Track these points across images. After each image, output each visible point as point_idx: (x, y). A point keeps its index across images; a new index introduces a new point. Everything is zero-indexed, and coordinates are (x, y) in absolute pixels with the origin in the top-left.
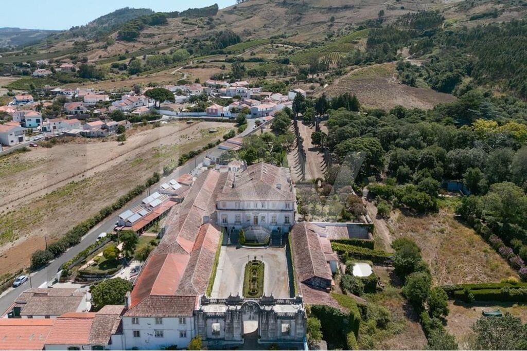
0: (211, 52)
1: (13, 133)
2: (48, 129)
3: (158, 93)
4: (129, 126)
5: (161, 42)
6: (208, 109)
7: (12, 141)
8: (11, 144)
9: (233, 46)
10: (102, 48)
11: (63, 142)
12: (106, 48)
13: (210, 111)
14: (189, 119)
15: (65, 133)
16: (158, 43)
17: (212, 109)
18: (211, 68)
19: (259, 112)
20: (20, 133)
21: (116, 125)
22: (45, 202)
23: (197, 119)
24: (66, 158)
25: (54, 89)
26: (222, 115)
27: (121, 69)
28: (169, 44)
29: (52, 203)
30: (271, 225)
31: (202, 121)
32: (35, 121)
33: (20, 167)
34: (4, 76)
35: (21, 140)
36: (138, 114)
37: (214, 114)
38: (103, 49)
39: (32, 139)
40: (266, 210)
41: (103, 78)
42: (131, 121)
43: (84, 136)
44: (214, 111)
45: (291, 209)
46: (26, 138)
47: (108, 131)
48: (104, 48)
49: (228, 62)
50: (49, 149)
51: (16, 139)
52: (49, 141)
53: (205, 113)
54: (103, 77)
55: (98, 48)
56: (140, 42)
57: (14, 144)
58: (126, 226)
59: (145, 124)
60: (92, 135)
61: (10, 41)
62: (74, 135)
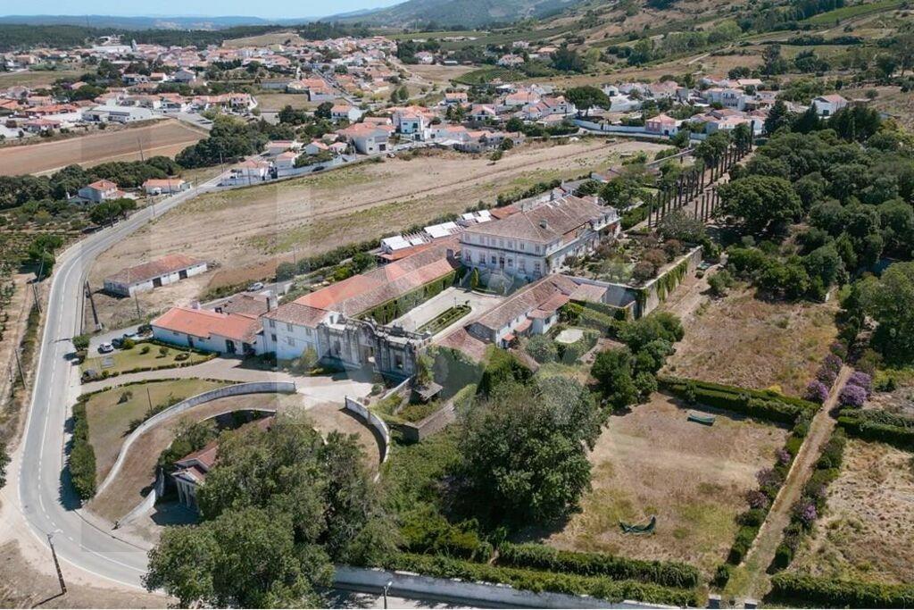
0: (776, 25)
1: (373, 139)
2: (421, 138)
3: (581, 95)
4: (521, 141)
5: (707, 9)
6: (648, 123)
7: (371, 149)
8: (368, 152)
9: (825, 13)
10: (617, 21)
11: (428, 155)
12: (622, 19)
13: (650, 125)
14: (612, 137)
15: (437, 144)
16: (703, 11)
17: (653, 123)
18: (755, 55)
19: (719, 131)
20: (382, 139)
21: (502, 138)
22: (348, 220)
23: (626, 137)
24: (415, 175)
25: (502, 85)
26: (667, 133)
27: (621, 56)
28: (719, 12)
29: (353, 222)
30: (519, 272)
31: (630, 141)
32: (412, 125)
33: (359, 179)
34: (464, 64)
35: (382, 147)
36: (543, 124)
37: (655, 130)
38: (618, 23)
39: (396, 148)
40: (512, 251)
41: (584, 71)
42: (529, 134)
43: (457, 149)
44: (656, 126)
45: (541, 254)
46: (389, 146)
47: (486, 145)
48: (620, 20)
49: (791, 44)
50: (406, 162)
51: (376, 147)
52: (411, 153)
53: (642, 129)
54: (586, 68)
55: (611, 21)
56: (676, 9)
57: (374, 152)
58: (387, 253)
59: (545, 140)
60: (466, 148)
61: (533, 9)
62: (444, 148)
